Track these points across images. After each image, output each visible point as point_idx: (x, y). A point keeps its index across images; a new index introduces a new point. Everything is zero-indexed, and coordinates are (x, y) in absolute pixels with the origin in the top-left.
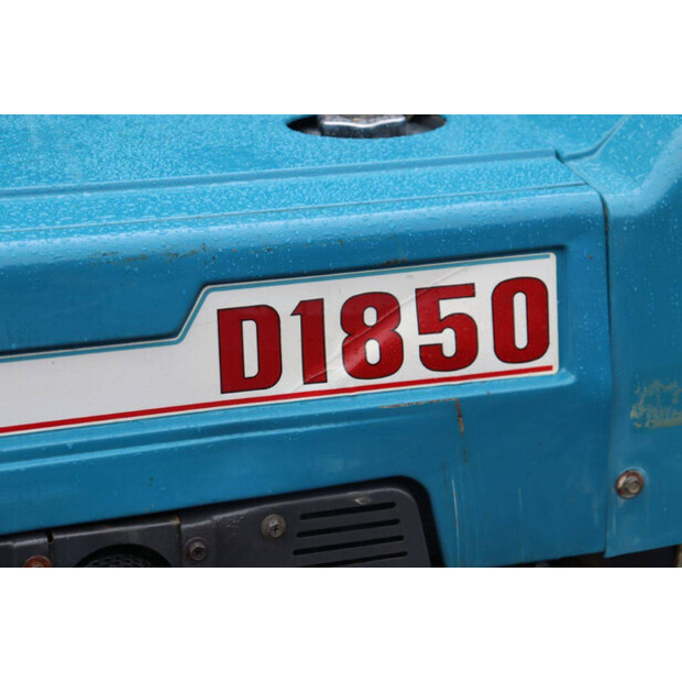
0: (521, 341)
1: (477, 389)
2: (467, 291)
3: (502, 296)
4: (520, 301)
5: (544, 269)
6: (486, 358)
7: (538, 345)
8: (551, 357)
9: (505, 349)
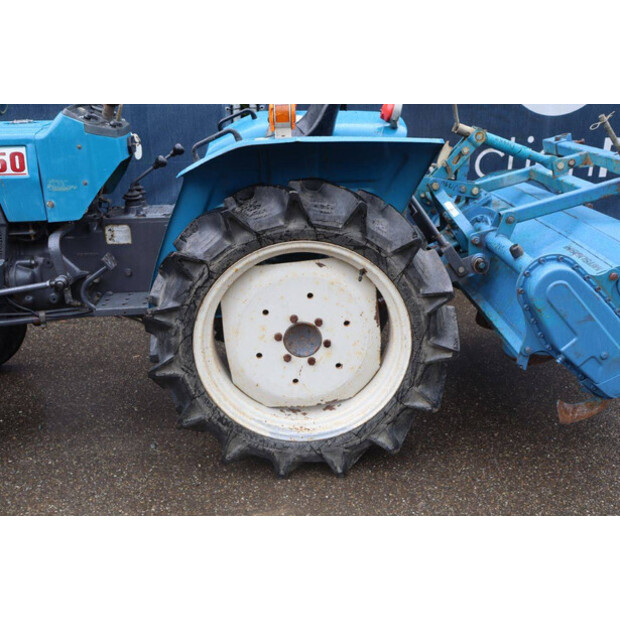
0: (18, 167)
1: (6, 177)
2: (4, 154)
3: (13, 156)
4: (17, 157)
5: (22, 150)
6: (9, 170)
7: (22, 168)
8: (26, 171)
9: (13, 168)
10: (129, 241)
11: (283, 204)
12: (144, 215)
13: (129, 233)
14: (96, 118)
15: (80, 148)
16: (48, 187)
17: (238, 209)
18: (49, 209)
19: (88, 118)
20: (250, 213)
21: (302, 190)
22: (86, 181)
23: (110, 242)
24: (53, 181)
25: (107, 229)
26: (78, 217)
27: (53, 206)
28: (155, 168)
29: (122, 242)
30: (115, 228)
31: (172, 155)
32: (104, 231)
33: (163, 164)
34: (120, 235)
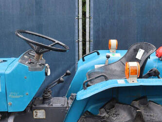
10: (45, 117)
11: (132, 115)
12: (52, 105)
13: (44, 114)
14: (33, 63)
15: (26, 78)
16: (9, 96)
17: (107, 115)
18: (9, 106)
19: (30, 63)
20: (114, 119)
21: (139, 105)
22: (28, 93)
23: (35, 117)
24: (12, 93)
25: (34, 111)
26: (23, 110)
27: (11, 104)
28: (58, 83)
29: (41, 117)
30: (38, 111)
31: (65, 76)
32: (33, 112)
33: (62, 82)
34: (40, 114)
